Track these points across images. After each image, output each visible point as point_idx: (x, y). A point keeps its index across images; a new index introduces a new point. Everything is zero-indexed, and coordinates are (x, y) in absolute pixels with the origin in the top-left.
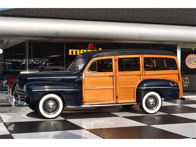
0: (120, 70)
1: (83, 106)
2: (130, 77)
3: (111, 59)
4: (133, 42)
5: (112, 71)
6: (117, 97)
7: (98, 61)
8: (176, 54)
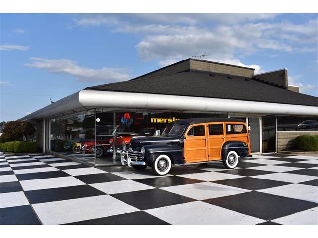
0: (211, 134)
1: (185, 164)
2: (217, 140)
3: (204, 126)
4: (199, 112)
5: (204, 135)
6: (209, 156)
7: (195, 127)
8: (246, 122)
